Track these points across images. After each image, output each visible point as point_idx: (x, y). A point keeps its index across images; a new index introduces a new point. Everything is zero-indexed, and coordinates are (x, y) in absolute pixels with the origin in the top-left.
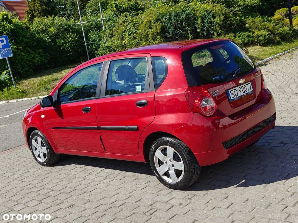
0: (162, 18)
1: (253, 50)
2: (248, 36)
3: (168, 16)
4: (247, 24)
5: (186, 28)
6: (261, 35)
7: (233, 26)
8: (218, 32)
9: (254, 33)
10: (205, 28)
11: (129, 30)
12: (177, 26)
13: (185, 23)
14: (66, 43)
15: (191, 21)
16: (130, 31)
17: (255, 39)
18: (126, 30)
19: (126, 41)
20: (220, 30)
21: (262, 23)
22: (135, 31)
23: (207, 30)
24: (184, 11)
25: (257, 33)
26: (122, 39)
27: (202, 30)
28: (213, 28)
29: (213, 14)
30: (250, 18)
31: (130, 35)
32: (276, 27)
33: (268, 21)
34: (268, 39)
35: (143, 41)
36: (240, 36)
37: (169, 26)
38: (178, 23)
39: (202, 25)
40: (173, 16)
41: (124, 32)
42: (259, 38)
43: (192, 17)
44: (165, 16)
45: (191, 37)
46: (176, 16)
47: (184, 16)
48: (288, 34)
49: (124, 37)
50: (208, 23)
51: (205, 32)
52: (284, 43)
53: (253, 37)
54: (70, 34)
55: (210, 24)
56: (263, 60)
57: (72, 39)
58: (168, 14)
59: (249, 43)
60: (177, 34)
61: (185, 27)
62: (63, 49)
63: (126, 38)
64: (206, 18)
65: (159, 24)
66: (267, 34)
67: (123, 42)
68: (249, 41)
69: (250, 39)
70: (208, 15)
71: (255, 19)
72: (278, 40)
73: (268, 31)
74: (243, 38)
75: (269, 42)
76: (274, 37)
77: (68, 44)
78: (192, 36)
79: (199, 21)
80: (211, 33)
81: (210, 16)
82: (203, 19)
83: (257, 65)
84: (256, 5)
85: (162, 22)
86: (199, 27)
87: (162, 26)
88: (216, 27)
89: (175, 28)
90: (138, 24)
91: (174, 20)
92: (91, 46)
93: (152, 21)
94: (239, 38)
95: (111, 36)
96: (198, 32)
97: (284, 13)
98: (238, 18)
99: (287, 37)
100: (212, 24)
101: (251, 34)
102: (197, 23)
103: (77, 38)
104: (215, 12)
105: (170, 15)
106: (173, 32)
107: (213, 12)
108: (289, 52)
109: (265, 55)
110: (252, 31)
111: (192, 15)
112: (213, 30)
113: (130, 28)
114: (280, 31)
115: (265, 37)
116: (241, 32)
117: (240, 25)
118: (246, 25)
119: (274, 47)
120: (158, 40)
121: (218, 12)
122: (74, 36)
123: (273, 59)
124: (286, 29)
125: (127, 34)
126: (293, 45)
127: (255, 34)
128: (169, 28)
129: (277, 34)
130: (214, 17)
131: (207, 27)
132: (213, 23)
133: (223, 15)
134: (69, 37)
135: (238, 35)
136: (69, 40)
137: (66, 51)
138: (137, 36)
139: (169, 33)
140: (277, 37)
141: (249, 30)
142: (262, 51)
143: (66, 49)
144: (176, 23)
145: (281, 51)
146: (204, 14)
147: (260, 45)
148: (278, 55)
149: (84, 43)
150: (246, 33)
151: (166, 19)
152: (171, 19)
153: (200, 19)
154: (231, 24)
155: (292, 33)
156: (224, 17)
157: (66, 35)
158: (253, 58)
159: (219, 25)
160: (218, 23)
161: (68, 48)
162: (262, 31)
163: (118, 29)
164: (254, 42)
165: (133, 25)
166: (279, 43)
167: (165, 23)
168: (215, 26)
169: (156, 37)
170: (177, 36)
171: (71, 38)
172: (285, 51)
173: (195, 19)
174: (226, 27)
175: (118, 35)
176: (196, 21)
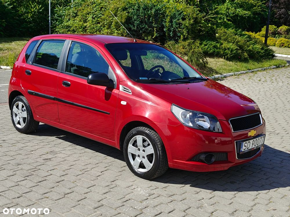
0: (130, 7)
1: (215, 63)
2: (215, 47)
3: (136, 7)
4: (217, 33)
5: (153, 25)
6: (228, 49)
7: (201, 33)
8: (185, 36)
9: (222, 44)
10: (172, 29)
11: (93, 13)
12: (144, 20)
13: (152, 19)
14: (28, 13)
15: (159, 17)
16: (95, 14)
17: (221, 51)
18: (90, 12)
19: (88, 24)
20: (187, 34)
21: (233, 36)
22: (100, 16)
23: (174, 31)
24: (154, 6)
25: (225, 45)
26: (85, 21)
27: (169, 30)
28: (180, 30)
29: (183, 16)
30: (222, 28)
31: (94, 19)
32: (248, 43)
33: (241, 35)
34: (234, 53)
35: (105, 28)
36: (206, 45)
37: (135, 18)
38: (145, 17)
39: (170, 24)
40: (141, 9)
41: (88, 14)
42: (226, 51)
43: (161, 13)
44: (133, 6)
45: (156, 34)
46: (144, 9)
47: (153, 11)
48: (258, 52)
49: (87, 19)
50: (176, 24)
51: (171, 32)
52: (250, 61)
53: (219, 48)
54: (35, 4)
55: (178, 26)
56: (221, 74)
57: (36, 10)
58: (137, 5)
59: (215, 54)
60: (142, 29)
61: (152, 23)
62: (24, 19)
63: (89, 21)
64: (176, 18)
65: (125, 14)
66: (235, 48)
67: (85, 24)
68: (214, 52)
69: (216, 50)
70: (178, 16)
71: (227, 30)
72: (245, 57)
73: (237, 46)
74: (209, 48)
75: (235, 57)
76: (242, 52)
77: (30, 15)
78: (158, 34)
79: (168, 20)
80: (178, 35)
81: (180, 17)
82: (172, 18)
83: (214, 78)
84: (247, 16)
85: (128, 12)
86: (166, 26)
87: (128, 16)
88: (184, 30)
89: (141, 22)
90: (106, 9)
91: (142, 13)
92: (55, 21)
93: (120, 9)
94: (204, 46)
95: (75, 15)
96: (165, 31)
97: (271, 30)
98: (210, 25)
99: (257, 56)
100: (180, 26)
101: (218, 45)
102: (165, 22)
103: (41, 10)
104: (186, 13)
105: (139, 7)
106: (138, 25)
107: (184, 14)
108: (253, 72)
109: (225, 69)
110: (220, 42)
111: (162, 12)
112: (180, 32)
113: (96, 11)
114: (250, 48)
115: (232, 51)
116: (209, 40)
117: (210, 33)
118: (217, 35)
119: (239, 63)
120: (121, 30)
121: (189, 14)
122: (39, 7)
123: (232, 76)
124: (258, 46)
125: (91, 17)
126: (260, 65)
127: (223, 46)
128: (135, 21)
129: (246, 51)
130: (184, 19)
131: (174, 28)
132: (182, 25)
133: (193, 18)
134: (33, 7)
135: (205, 43)
136: (32, 10)
137: (26, 22)
138: (101, 22)
139: (134, 26)
140: (245, 54)
141: (217, 41)
142: (224, 65)
143: (27, 19)
144: (143, 17)
145: (245, 69)
146: (175, 14)
147: (224, 59)
148: (240, 72)
149: (49, 16)
150: (214, 43)
151: (133, 9)
152: (138, 11)
153: (169, 17)
154: (200, 31)
155: (264, 52)
156: (194, 21)
157: (31, 5)
158: (212, 71)
159: (187, 29)
160: (187, 26)
161: (30, 19)
162: (231, 44)
163: (83, 10)
164: (220, 54)
165: (99, 9)
166: (245, 60)
167: (131, 14)
168: (183, 28)
169: (120, 27)
170: (142, 31)
171: (34, 9)
172: (249, 70)
173: (164, 16)
174: (194, 32)
175: (82, 16)
176: (164, 19)
